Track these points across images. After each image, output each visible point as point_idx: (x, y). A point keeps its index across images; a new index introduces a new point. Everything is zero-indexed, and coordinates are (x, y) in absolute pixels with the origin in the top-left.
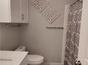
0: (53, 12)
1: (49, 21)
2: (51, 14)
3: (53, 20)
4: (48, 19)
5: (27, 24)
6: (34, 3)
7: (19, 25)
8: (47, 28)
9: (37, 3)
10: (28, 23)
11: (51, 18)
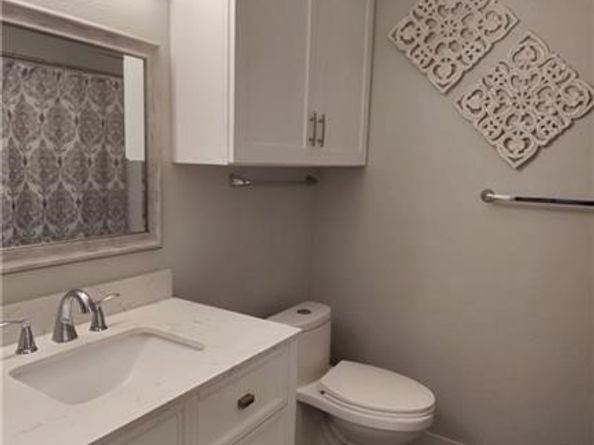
0: (537, 84)
1: (503, 152)
2: (521, 100)
3: (534, 143)
4: (497, 132)
5: (357, 171)
6: (409, 34)
7: (312, 177)
8: (483, 197)
9: (425, 31)
10: (363, 163)
11: (520, 125)
